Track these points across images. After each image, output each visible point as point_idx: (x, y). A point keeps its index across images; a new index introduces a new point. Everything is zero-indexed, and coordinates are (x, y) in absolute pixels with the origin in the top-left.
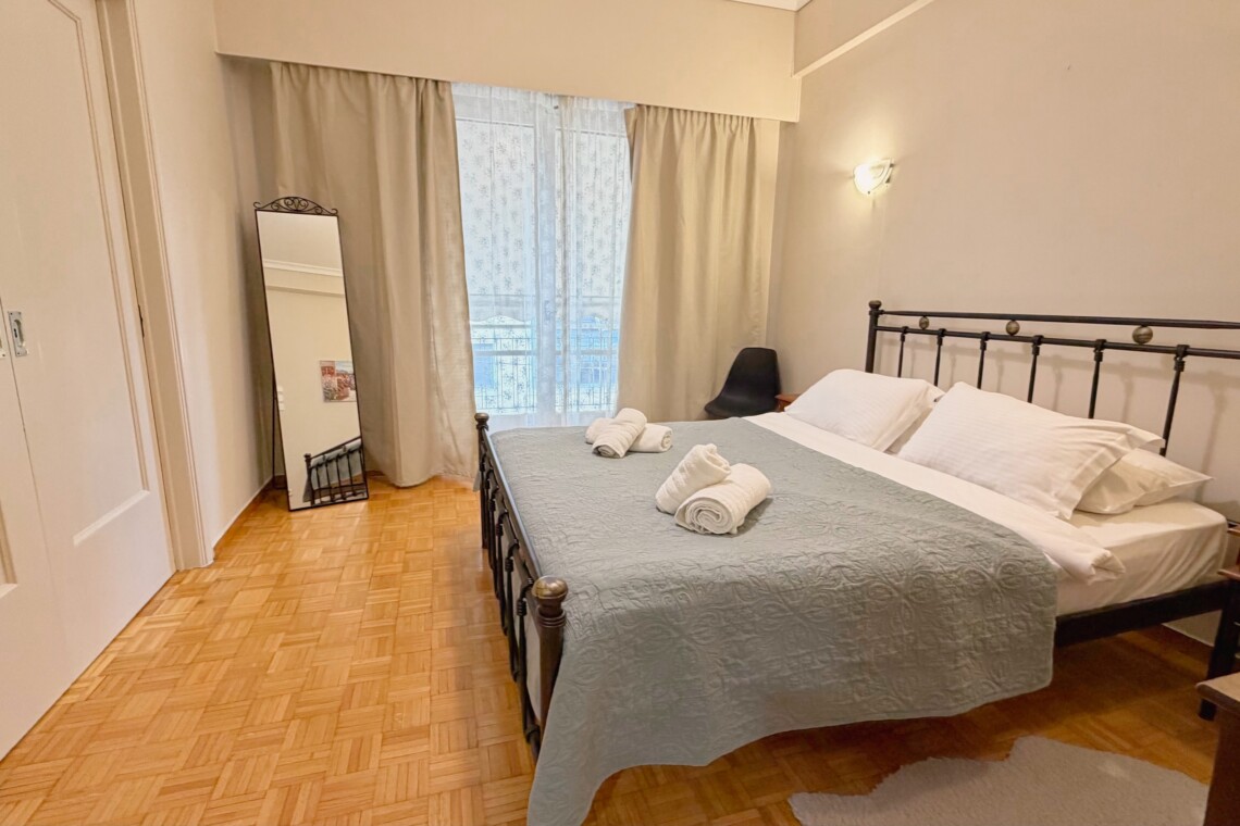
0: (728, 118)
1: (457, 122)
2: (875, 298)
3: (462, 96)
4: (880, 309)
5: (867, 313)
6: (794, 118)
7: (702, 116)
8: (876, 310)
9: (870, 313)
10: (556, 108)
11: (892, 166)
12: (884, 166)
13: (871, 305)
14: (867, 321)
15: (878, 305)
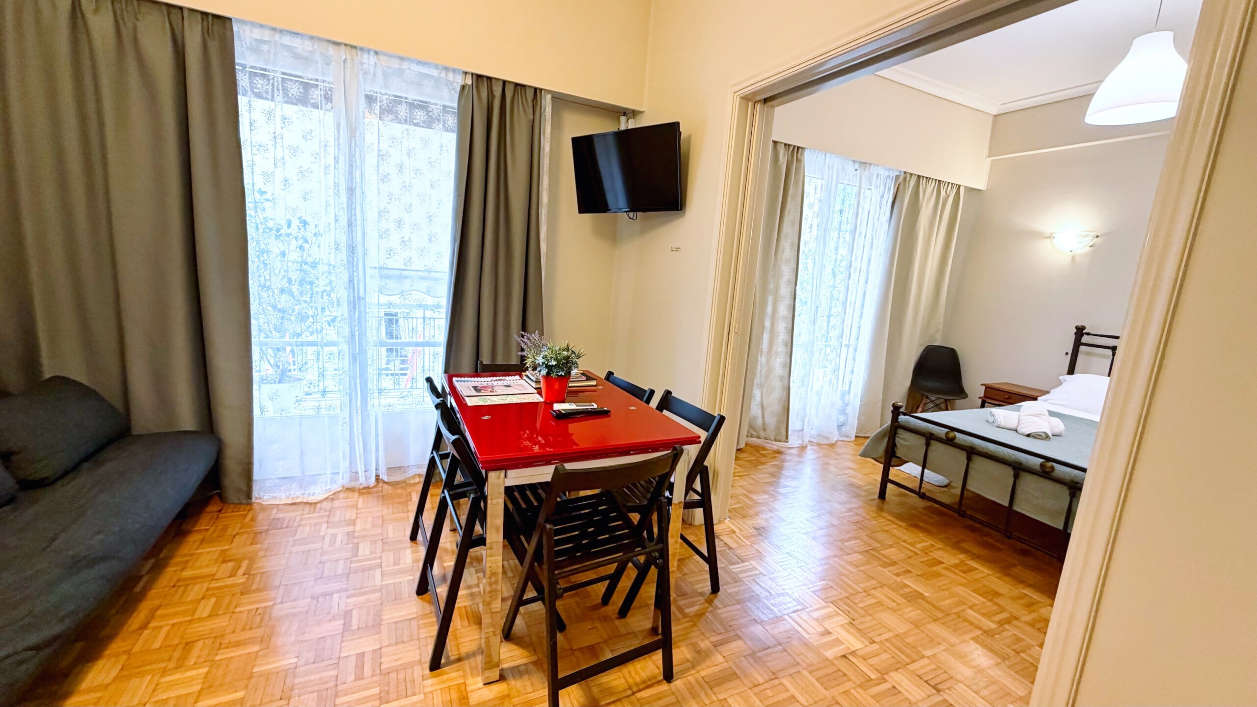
0: (950, 185)
1: (806, 177)
2: (1080, 324)
3: (808, 157)
4: (1084, 331)
5: (1074, 333)
6: (981, 185)
7: (934, 181)
8: (1080, 332)
9: (1076, 334)
10: (856, 170)
11: (1097, 237)
12: (1086, 236)
13: (1077, 328)
14: (1072, 338)
15: (1083, 328)
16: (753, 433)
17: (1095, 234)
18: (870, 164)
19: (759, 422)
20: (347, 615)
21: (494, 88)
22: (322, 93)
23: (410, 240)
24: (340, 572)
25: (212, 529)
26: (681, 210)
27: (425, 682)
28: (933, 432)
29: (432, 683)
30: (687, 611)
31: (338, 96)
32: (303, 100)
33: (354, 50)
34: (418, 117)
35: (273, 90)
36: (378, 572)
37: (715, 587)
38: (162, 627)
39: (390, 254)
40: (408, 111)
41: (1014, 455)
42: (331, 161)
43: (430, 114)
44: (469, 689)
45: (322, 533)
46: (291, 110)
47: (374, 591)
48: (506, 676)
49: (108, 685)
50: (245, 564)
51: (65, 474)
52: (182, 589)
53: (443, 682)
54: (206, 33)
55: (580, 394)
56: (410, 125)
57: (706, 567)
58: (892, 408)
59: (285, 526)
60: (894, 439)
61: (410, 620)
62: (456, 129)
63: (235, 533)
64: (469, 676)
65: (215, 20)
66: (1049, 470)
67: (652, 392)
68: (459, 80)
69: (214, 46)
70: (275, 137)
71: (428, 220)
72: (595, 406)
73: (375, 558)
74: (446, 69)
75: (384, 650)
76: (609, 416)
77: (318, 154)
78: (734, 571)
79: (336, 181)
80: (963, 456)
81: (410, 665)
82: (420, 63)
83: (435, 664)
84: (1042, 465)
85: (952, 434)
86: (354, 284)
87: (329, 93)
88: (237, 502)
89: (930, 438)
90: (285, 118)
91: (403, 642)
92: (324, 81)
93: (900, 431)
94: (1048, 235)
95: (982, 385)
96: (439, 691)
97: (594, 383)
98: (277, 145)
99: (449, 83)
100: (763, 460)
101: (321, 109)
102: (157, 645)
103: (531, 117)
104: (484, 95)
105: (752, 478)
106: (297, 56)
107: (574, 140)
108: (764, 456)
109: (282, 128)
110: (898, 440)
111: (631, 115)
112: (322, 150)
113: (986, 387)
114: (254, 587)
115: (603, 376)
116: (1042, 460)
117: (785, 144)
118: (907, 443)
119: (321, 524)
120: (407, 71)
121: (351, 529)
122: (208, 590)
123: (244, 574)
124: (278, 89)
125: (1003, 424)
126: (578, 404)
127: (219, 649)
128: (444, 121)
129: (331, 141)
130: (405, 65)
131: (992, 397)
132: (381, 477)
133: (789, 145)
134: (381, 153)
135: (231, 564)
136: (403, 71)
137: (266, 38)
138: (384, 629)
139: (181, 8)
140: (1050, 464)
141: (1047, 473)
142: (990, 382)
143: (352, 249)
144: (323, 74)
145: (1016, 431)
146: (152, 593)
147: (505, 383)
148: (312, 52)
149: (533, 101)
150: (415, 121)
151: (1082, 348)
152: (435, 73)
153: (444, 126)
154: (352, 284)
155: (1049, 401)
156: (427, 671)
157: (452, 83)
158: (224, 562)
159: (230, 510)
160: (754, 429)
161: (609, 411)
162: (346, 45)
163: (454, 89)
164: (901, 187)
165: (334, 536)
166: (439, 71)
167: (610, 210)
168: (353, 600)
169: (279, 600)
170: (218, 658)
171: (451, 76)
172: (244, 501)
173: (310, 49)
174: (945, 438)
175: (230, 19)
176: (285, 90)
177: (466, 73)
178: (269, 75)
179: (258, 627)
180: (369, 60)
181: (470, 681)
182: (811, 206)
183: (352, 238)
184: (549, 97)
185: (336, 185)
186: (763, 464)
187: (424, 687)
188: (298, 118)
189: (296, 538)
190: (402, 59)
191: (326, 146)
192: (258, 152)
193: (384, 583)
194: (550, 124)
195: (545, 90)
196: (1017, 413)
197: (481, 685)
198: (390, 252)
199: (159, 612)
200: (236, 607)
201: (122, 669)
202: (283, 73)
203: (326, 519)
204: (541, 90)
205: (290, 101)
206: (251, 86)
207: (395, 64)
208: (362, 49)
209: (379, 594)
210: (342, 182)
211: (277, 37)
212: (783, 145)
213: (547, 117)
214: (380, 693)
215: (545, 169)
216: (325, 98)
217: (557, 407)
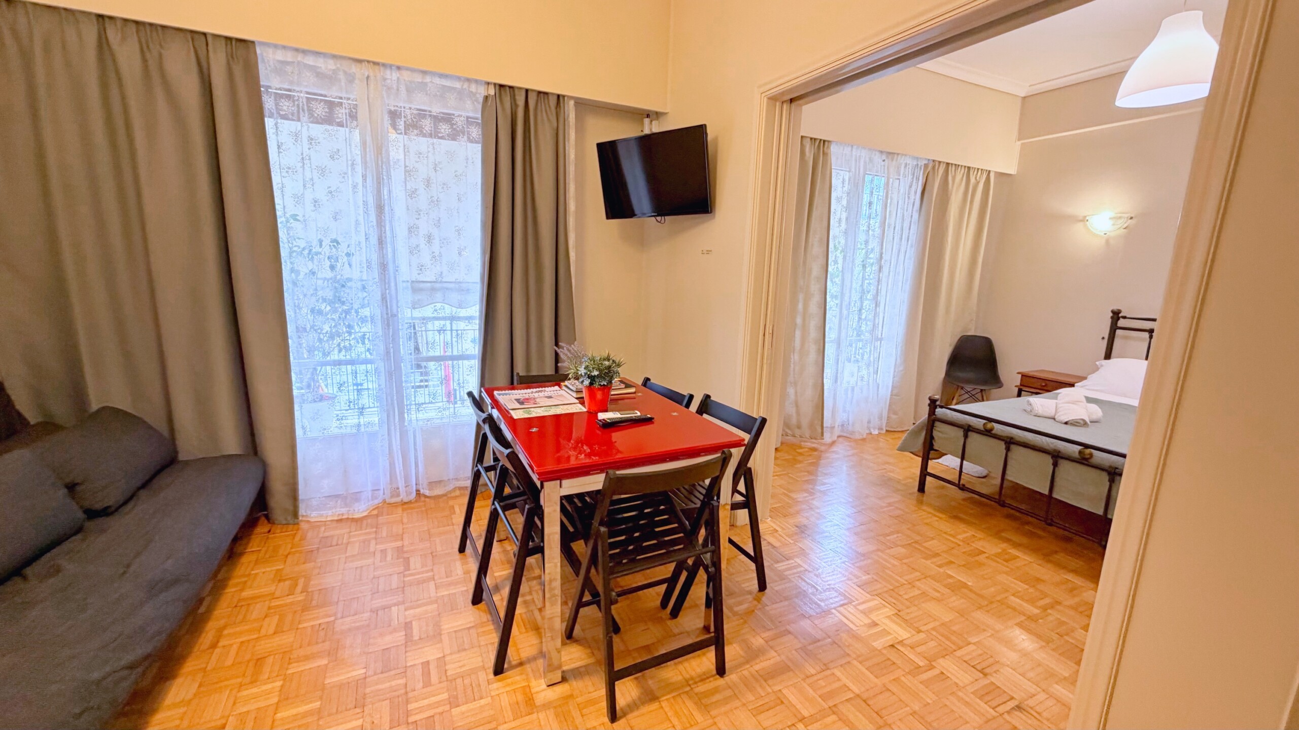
0: (980, 171)
1: (833, 170)
2: (1115, 308)
3: (834, 150)
4: (1120, 315)
5: (1110, 317)
6: (1012, 170)
7: (963, 168)
8: (1116, 315)
9: (1112, 318)
10: (884, 161)
11: (1131, 218)
12: (1120, 218)
13: (1113, 312)
14: (1108, 322)
15: (1119, 312)
16: (789, 432)
17: (1129, 215)
18: (898, 154)
19: (794, 421)
20: (408, 626)
21: (517, 97)
22: (347, 111)
23: (440, 255)
24: (394, 586)
25: (264, 549)
26: (711, 213)
27: (490, 686)
28: (972, 424)
29: (498, 686)
30: (736, 609)
31: (363, 113)
32: (329, 120)
33: (377, 67)
34: (443, 131)
35: (298, 112)
36: (432, 585)
37: (762, 586)
38: (231, 645)
39: (421, 270)
40: (432, 125)
41: (1052, 443)
42: (360, 180)
43: (454, 127)
44: (533, 691)
45: (372, 549)
46: (317, 130)
47: (431, 603)
48: (567, 677)
49: (191, 700)
50: (301, 582)
51: (125, 503)
52: (244, 609)
53: (508, 685)
54: (231, 57)
55: (620, 402)
56: (435, 138)
57: (753, 566)
58: (928, 402)
59: (334, 543)
60: (932, 432)
61: (469, 628)
62: (481, 140)
63: (286, 553)
64: (533, 680)
65: (238, 44)
66: (1088, 456)
67: (691, 397)
68: (482, 91)
69: (238, 70)
70: (303, 159)
71: (457, 233)
72: (639, 414)
73: (427, 572)
74: (469, 80)
75: (447, 658)
76: (653, 423)
77: (345, 173)
78: (779, 569)
79: (365, 200)
80: (1002, 446)
81: (473, 671)
82: (442, 76)
83: (499, 669)
84: (1080, 452)
85: (989, 425)
86: (386, 301)
87: (354, 111)
88: (284, 522)
89: (968, 430)
90: (312, 139)
91: (465, 650)
92: (349, 99)
93: (937, 424)
94: (1081, 218)
95: (1018, 373)
96: (505, 694)
97: (633, 390)
98: (305, 166)
99: (472, 95)
100: (800, 458)
101: (347, 127)
102: (229, 662)
103: (555, 124)
104: (508, 105)
105: (790, 477)
106: (319, 75)
107: (599, 146)
108: (801, 454)
109: (309, 149)
110: (935, 434)
111: (655, 116)
112: (350, 168)
113: (1022, 376)
114: (314, 603)
115: (640, 382)
116: (1080, 448)
117: (811, 139)
118: (944, 436)
119: (369, 541)
120: (430, 85)
121: (399, 544)
122: (269, 608)
123: (301, 592)
124: (303, 110)
125: (1040, 412)
126: (622, 412)
127: (289, 664)
128: (468, 134)
129: (359, 160)
130: (428, 79)
131: (1031, 386)
132: (422, 491)
133: (815, 139)
134: (408, 168)
135: (287, 583)
136: (426, 84)
137: (289, 59)
138: (445, 638)
139: (205, 34)
140: (1088, 451)
141: (1086, 459)
142: (1026, 369)
143: (383, 267)
144: (347, 92)
145: (1054, 419)
146: (217, 613)
147: (546, 394)
148: (335, 72)
149: (556, 108)
150: (440, 135)
151: (1118, 332)
152: (458, 85)
153: (469, 138)
154: (384, 302)
155: (1087, 387)
156: (492, 676)
157: (474, 94)
158: (280, 581)
159: (278, 531)
160: (789, 428)
161: (653, 418)
162: (368, 62)
163: (477, 100)
164: (931, 174)
165: (384, 552)
166: (461, 83)
167: (636, 215)
168: (411, 612)
169: (339, 615)
170: (290, 672)
171: (473, 88)
172: (291, 522)
173: (334, 68)
174: (982, 429)
175: (253, 42)
176: (311, 112)
177: (488, 83)
178: (294, 96)
179: (324, 642)
180: (391, 75)
181: (533, 683)
182: (839, 199)
183: (383, 257)
184: (572, 103)
185: (365, 203)
186: (800, 462)
187: (490, 691)
188: (324, 138)
189: (347, 555)
190: (424, 73)
191: (353, 164)
192: (287, 175)
193: (438, 595)
194: (574, 131)
195: (568, 97)
196: (1055, 401)
197: (544, 686)
198: (421, 267)
199: (226, 632)
200: (299, 623)
201: (200, 686)
202: (308, 93)
203: (373, 536)
204: (564, 96)
205: (317, 122)
206: (277, 108)
207: (418, 78)
208: (384, 65)
209: (435, 606)
210: (371, 200)
211: (300, 57)
212: (809, 139)
213: (571, 124)
214: (449, 698)
215: (571, 176)
216: (350, 116)
217: (602, 416)
